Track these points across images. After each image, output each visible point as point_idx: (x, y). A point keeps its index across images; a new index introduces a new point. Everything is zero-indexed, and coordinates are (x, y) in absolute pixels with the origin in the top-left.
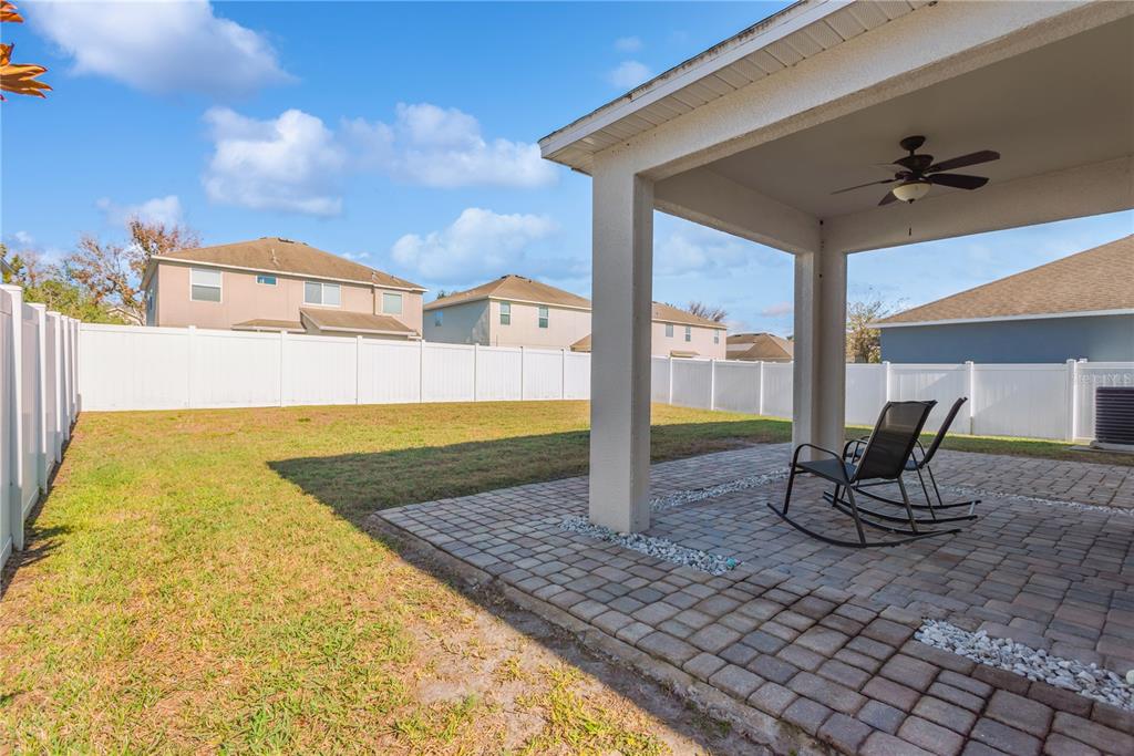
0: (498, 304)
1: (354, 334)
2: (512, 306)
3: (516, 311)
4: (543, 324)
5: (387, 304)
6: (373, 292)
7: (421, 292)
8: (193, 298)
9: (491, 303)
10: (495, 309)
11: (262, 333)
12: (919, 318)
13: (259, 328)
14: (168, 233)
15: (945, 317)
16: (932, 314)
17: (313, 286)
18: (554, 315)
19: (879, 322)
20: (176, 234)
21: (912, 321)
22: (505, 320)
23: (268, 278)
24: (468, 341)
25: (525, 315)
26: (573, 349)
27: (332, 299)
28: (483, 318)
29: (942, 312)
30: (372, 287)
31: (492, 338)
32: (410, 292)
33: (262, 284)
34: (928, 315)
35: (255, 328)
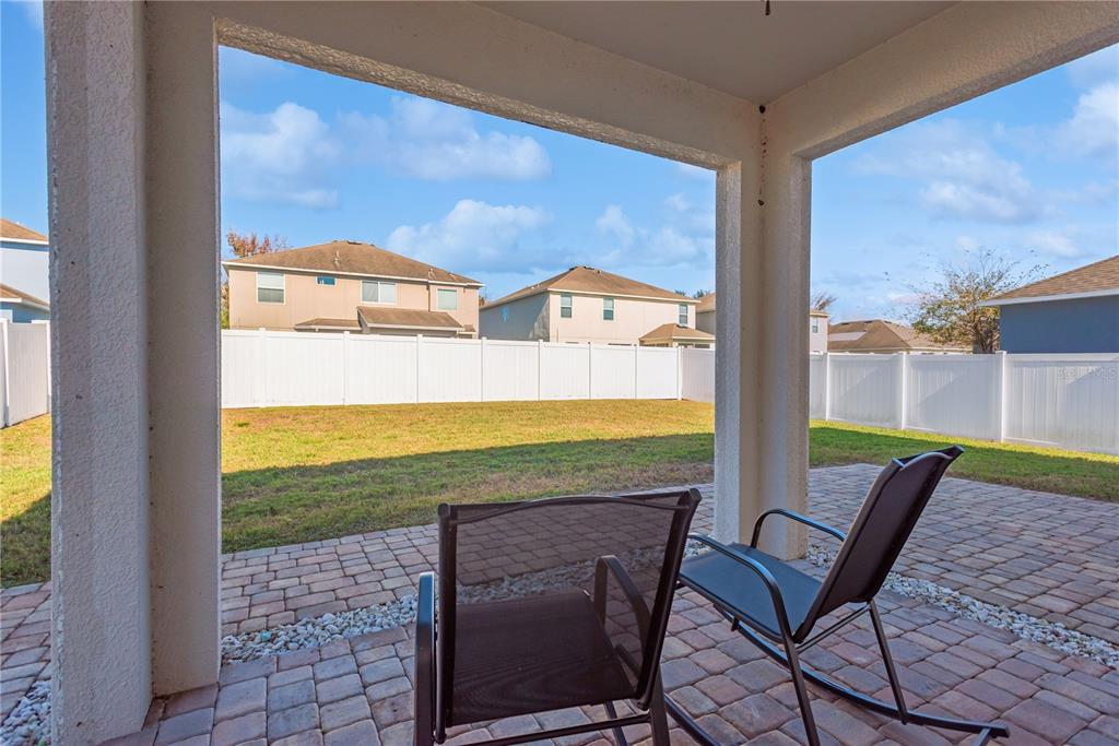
0: (559, 296)
1: (413, 333)
2: (574, 298)
3: (577, 303)
4: (608, 315)
5: (442, 300)
6: (428, 289)
7: (477, 287)
8: (260, 300)
9: (551, 296)
10: (555, 302)
11: (321, 334)
12: (1059, 290)
13: (317, 327)
14: (260, 242)
15: (1099, 286)
16: (1080, 283)
17: (369, 285)
18: (620, 306)
19: (999, 298)
20: (267, 243)
21: (1047, 294)
22: (566, 312)
23: (328, 279)
24: (531, 336)
25: (588, 307)
26: (642, 343)
27: (390, 297)
28: (544, 312)
29: (1096, 280)
30: (427, 284)
31: (552, 333)
32: (465, 287)
33: (323, 285)
34: (1074, 284)
35: (313, 327)
